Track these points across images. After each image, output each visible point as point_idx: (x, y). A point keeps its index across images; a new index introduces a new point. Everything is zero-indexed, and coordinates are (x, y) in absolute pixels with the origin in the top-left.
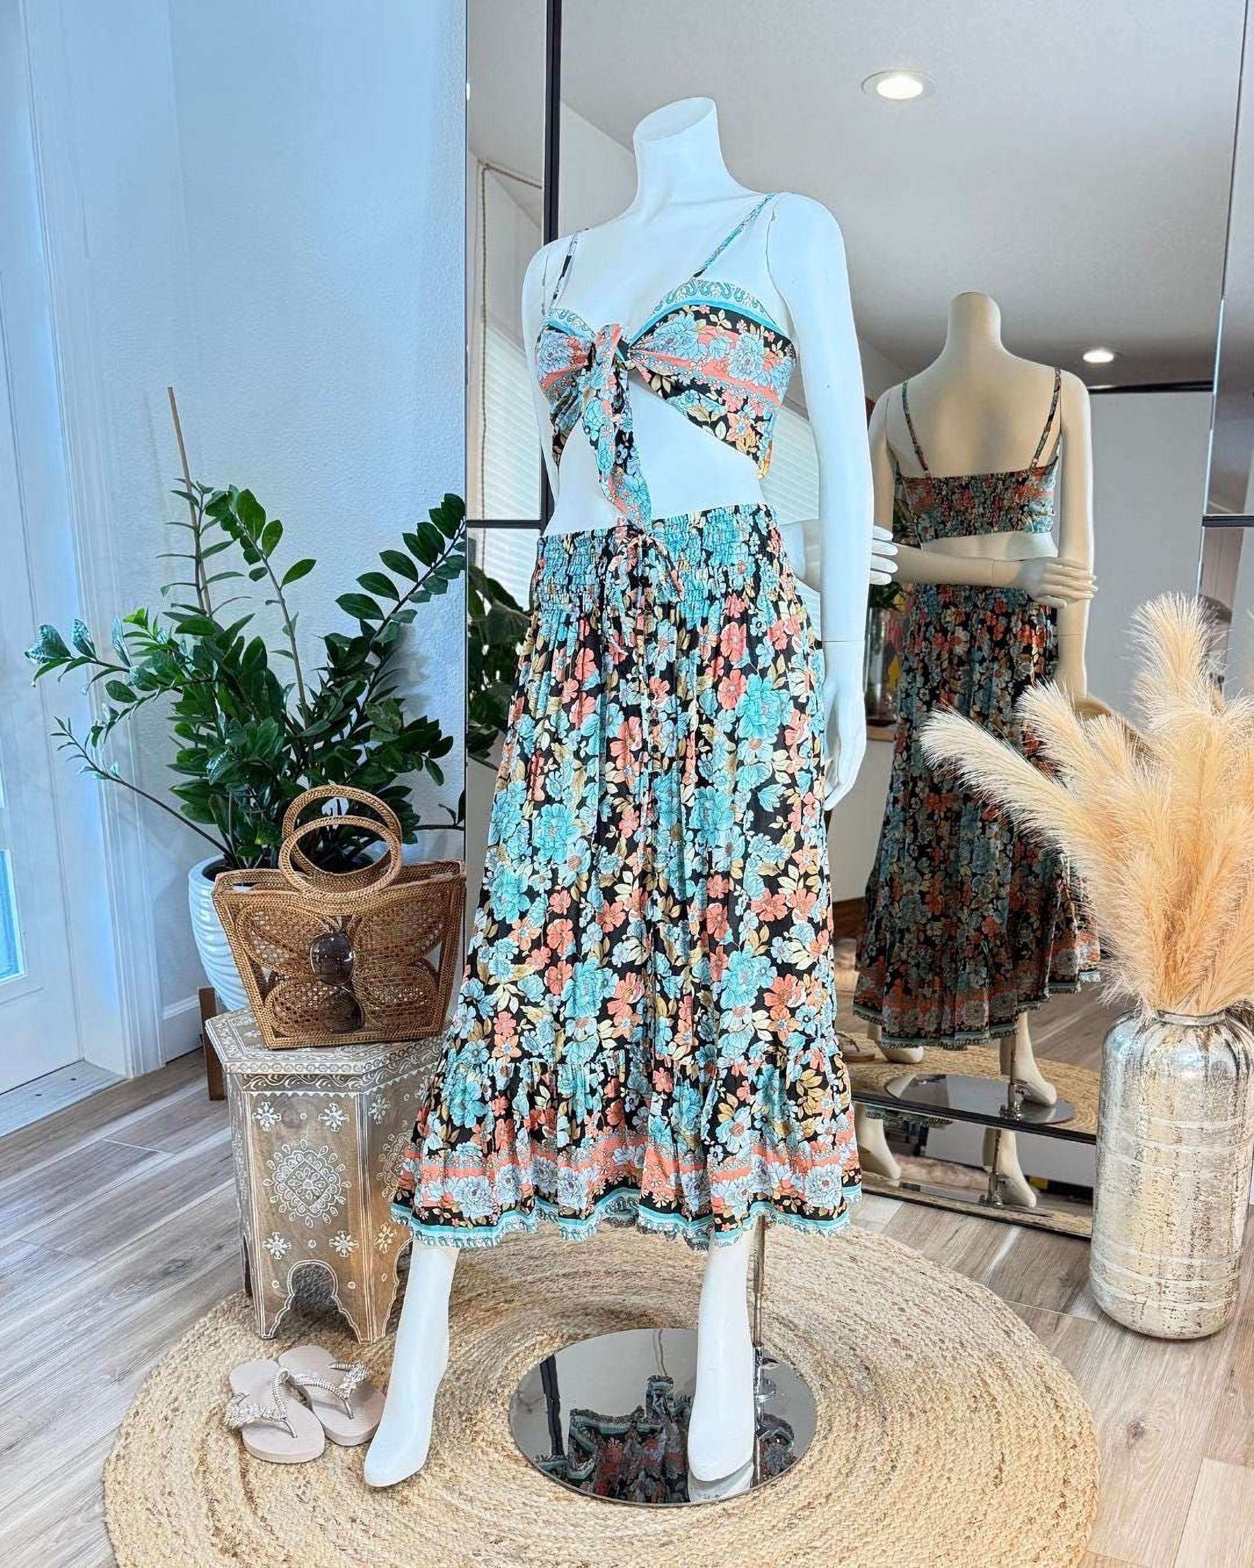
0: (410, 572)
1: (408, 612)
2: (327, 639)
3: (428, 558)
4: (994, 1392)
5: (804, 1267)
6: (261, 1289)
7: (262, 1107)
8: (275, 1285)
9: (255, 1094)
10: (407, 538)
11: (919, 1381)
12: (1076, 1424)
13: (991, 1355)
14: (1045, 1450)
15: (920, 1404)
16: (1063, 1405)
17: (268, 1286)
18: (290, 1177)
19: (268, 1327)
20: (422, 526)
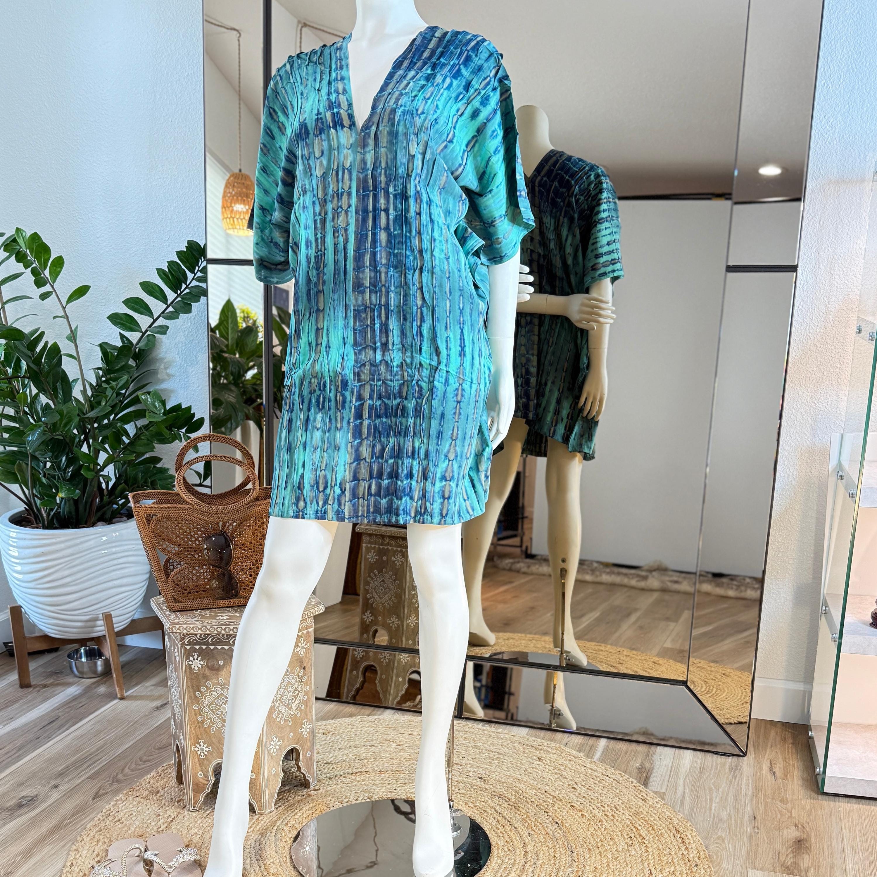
0: (163, 298)
1: (161, 327)
2: (101, 346)
3: (175, 287)
4: (644, 835)
5: (509, 765)
6: (191, 778)
7: (193, 656)
8: (200, 775)
9: (188, 647)
10: (160, 272)
11: (592, 830)
12: (695, 852)
13: (637, 813)
14: (678, 868)
15: (594, 843)
16: (687, 841)
17: (195, 775)
18: (212, 704)
19: (195, 803)
20: (171, 264)
